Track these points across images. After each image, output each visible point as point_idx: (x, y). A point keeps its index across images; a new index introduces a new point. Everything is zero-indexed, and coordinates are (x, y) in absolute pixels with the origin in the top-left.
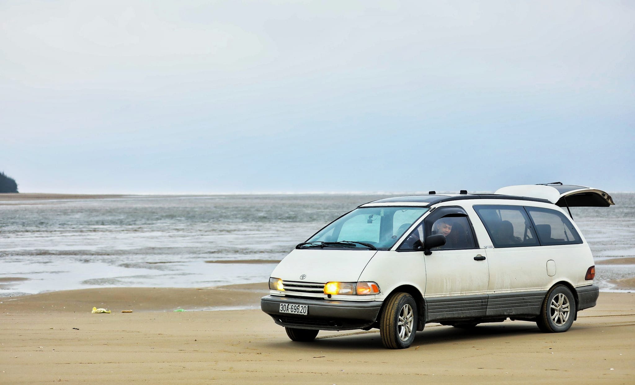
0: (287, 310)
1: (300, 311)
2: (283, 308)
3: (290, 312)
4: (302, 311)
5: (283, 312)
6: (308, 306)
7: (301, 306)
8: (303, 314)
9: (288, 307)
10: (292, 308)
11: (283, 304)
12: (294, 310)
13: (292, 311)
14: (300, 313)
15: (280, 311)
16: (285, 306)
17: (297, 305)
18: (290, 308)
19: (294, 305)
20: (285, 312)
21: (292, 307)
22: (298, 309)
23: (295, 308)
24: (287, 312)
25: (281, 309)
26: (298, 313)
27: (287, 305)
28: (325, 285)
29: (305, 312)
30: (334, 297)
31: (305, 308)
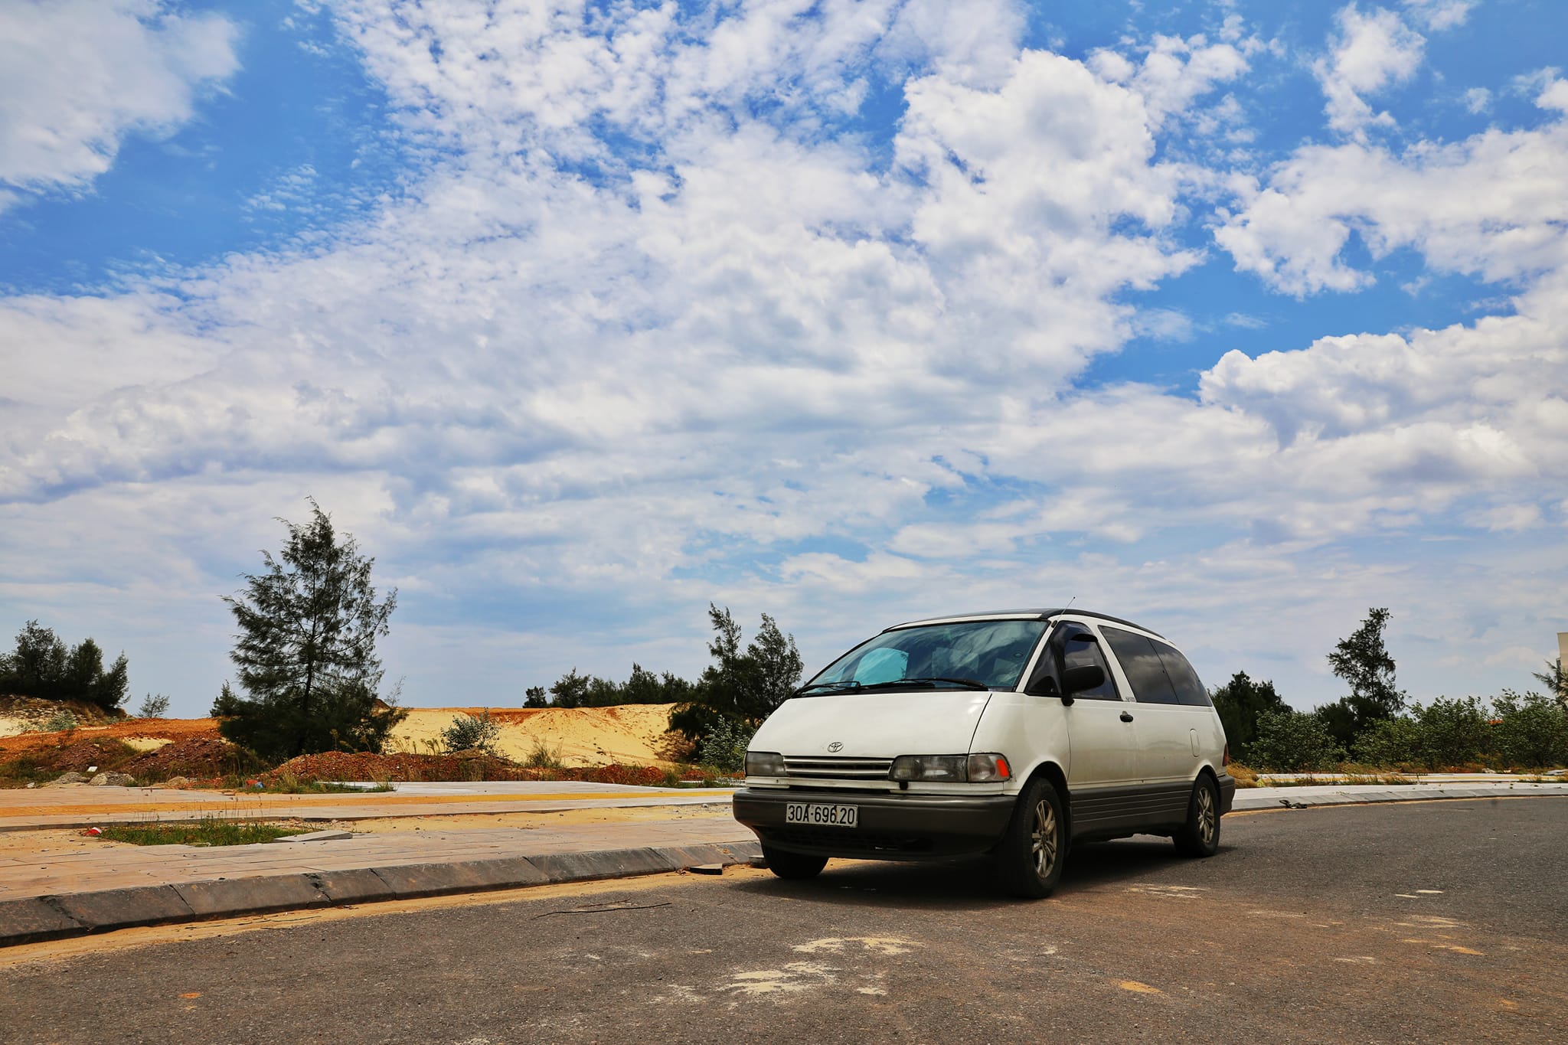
0: (805, 817)
1: (839, 819)
2: (795, 813)
3: (812, 821)
4: (845, 820)
5: (795, 821)
6: (859, 809)
7: (839, 808)
8: (847, 824)
9: (807, 811)
10: (816, 813)
11: (796, 806)
12: (822, 817)
13: (818, 819)
14: (839, 824)
15: (788, 821)
16: (799, 809)
17: (830, 807)
18: (812, 814)
19: (822, 807)
20: (801, 822)
21: (818, 811)
22: (832, 814)
23: (826, 814)
24: (806, 822)
25: (789, 814)
26: (835, 824)
27: (804, 806)
28: (891, 762)
29: (851, 821)
30: (915, 787)
31: (851, 812)
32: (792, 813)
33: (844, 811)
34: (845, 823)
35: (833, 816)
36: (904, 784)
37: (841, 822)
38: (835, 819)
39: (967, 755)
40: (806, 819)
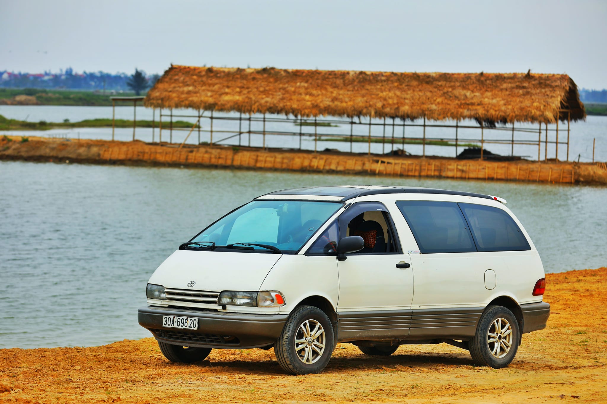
0: (172, 324)
1: (189, 325)
2: (167, 321)
3: (176, 326)
4: (192, 325)
5: (167, 326)
6: (199, 319)
7: (189, 319)
8: (193, 328)
9: (173, 320)
10: (178, 321)
11: (168, 317)
12: (181, 324)
13: (178, 325)
14: (189, 328)
15: (164, 326)
16: (169, 319)
17: (185, 318)
18: (176, 322)
19: (181, 318)
20: (170, 326)
21: (179, 320)
22: (186, 322)
23: (182, 322)
24: (173, 326)
25: (164, 322)
26: (187, 328)
27: (172, 317)
28: (219, 294)
29: (194, 326)
30: (229, 308)
31: (195, 321)
32: (166, 321)
33: (191, 321)
34: (191, 327)
36: (224, 307)
38: (187, 325)
39: (258, 292)
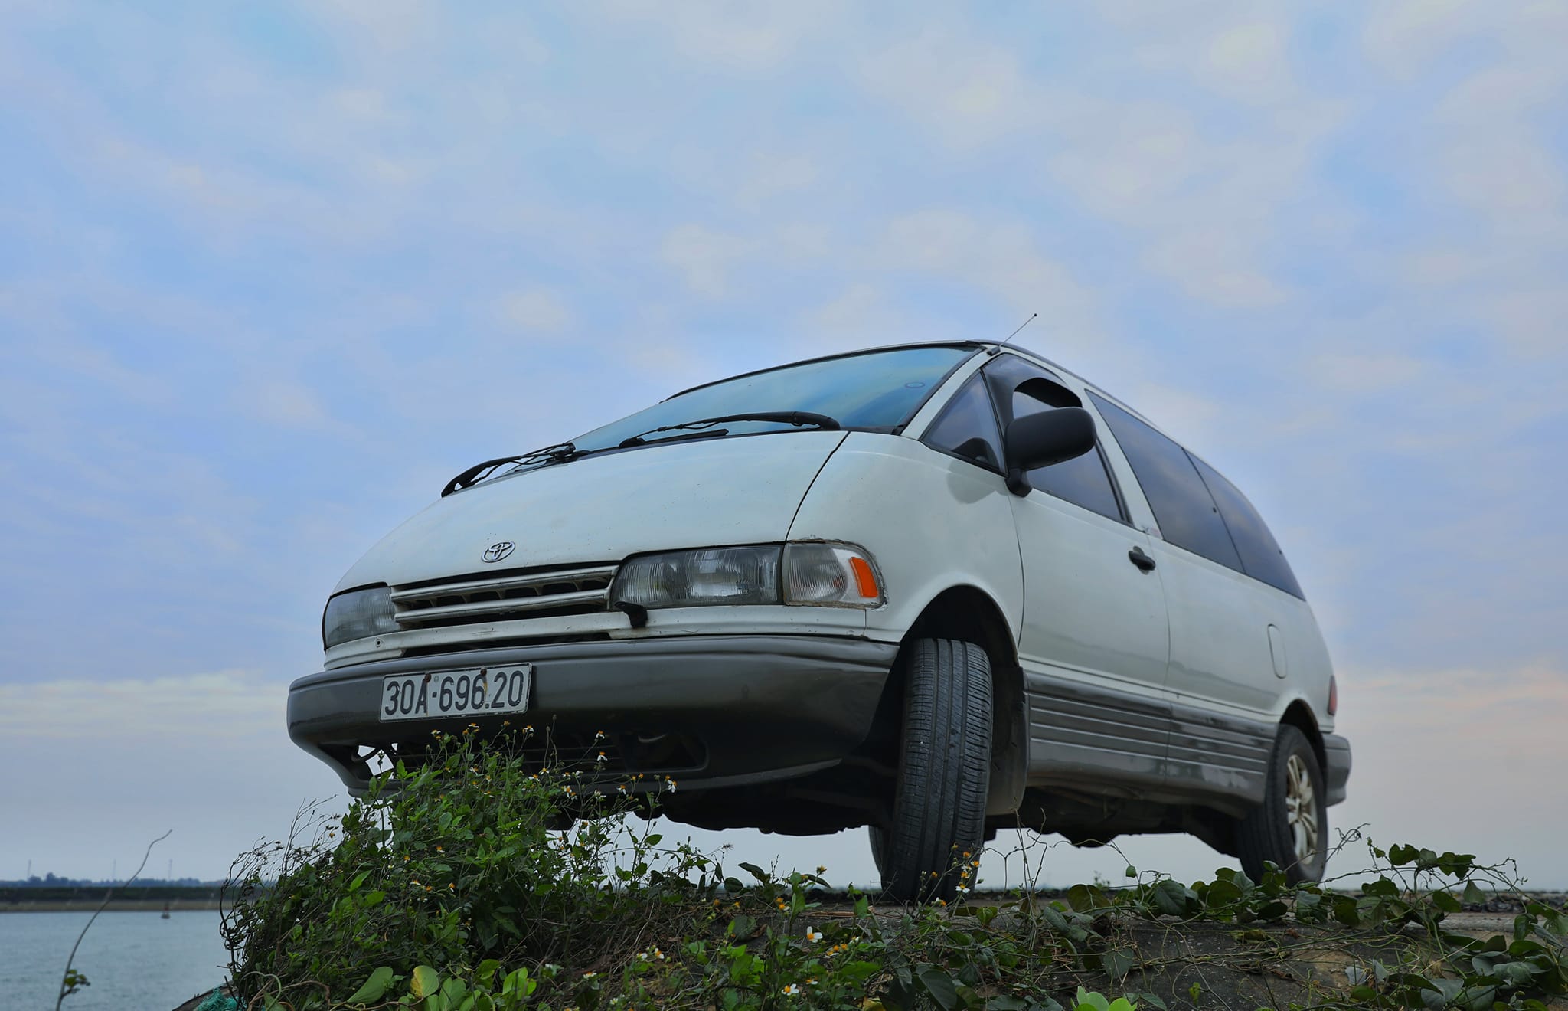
0: (420, 703)
1: (489, 700)
2: (399, 698)
3: (434, 710)
4: (503, 698)
5: (399, 715)
6: (534, 670)
7: (492, 673)
8: (507, 708)
9: (424, 690)
10: (444, 691)
11: (401, 681)
12: (456, 698)
13: (445, 704)
14: (490, 710)
15: (384, 716)
16: (409, 687)
17: (472, 675)
18: (435, 695)
19: (456, 676)
20: (412, 715)
21: (448, 685)
22: (476, 689)
23: (463, 690)
24: (421, 714)
25: (387, 702)
26: (483, 710)
27: (418, 680)
28: (613, 568)
29: (514, 699)
30: (663, 619)
31: (517, 679)
32: (394, 698)
33: (501, 680)
34: (502, 705)
35: (479, 694)
36: (638, 615)
37: (495, 705)
38: (483, 699)
39: (782, 544)
40: (422, 708)
